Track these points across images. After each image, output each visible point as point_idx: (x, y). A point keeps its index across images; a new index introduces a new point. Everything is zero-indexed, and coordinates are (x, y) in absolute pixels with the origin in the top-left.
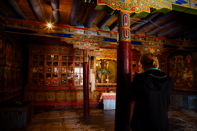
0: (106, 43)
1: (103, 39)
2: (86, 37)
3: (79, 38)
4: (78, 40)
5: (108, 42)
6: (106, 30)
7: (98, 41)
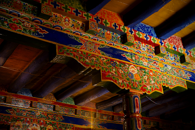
0: (67, 125)
1: (61, 118)
2: (33, 113)
3: (21, 115)
4: (18, 118)
5: (70, 124)
6: (68, 103)
7: (53, 122)
